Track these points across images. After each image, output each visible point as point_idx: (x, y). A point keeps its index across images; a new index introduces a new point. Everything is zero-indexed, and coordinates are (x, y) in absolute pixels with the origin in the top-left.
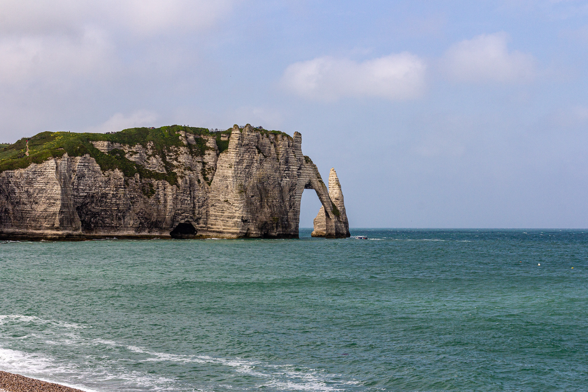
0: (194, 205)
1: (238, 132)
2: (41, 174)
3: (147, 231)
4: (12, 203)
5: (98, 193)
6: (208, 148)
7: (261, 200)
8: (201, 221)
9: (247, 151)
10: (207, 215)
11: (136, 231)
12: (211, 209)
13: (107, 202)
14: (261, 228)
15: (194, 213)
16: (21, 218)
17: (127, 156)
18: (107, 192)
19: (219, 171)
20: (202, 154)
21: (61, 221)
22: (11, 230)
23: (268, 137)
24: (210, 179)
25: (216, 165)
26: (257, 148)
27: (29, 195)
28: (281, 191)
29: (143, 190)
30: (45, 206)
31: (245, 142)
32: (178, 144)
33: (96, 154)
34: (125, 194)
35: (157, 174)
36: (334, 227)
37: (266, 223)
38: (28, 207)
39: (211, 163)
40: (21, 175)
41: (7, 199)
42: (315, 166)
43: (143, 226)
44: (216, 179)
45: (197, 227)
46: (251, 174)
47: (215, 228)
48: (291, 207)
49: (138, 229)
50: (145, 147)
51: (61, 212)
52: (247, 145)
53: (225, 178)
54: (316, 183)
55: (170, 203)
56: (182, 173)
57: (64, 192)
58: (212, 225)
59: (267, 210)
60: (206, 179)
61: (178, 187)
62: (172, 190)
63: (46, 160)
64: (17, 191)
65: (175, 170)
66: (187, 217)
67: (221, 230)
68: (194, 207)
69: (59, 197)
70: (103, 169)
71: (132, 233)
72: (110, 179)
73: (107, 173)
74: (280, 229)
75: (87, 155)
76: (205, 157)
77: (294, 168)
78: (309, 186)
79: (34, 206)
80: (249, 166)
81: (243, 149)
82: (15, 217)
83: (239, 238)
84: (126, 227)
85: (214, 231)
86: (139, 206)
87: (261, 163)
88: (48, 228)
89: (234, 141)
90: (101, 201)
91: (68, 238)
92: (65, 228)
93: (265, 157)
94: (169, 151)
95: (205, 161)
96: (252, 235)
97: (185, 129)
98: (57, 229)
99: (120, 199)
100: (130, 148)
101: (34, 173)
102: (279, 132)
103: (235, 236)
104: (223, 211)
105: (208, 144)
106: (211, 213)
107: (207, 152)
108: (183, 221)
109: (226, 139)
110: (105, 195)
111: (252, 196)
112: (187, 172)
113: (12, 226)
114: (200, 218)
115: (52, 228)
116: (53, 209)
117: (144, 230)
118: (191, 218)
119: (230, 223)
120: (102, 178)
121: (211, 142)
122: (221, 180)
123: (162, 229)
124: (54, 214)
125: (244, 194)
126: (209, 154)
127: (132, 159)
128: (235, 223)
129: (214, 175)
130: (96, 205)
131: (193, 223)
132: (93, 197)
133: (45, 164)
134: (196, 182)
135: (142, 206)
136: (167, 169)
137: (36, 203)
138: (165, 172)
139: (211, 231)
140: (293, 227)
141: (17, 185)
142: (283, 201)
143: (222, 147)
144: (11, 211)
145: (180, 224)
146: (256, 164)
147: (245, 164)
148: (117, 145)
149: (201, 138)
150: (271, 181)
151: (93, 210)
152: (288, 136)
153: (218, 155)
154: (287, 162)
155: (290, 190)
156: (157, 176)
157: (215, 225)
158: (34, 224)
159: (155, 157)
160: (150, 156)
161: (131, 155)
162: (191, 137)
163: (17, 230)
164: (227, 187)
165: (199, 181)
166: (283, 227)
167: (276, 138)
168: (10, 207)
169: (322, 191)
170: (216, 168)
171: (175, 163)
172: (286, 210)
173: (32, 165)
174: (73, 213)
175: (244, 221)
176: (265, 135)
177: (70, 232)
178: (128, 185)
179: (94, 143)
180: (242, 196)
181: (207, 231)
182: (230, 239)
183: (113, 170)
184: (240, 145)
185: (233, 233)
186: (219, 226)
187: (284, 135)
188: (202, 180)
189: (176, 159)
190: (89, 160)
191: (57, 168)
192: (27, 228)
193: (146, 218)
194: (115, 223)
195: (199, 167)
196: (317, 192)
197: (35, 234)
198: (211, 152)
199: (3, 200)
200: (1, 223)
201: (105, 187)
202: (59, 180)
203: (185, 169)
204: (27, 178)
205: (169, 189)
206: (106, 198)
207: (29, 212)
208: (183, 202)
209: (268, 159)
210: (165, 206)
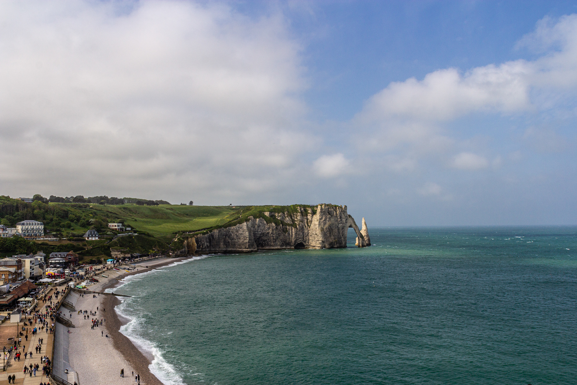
0: (304, 235)
1: (320, 206)
2: (241, 228)
3: (285, 246)
4: (231, 239)
5: (265, 232)
7: (330, 233)
9: (324, 214)
10: (309, 240)
11: (281, 247)
12: (310, 237)
13: (269, 236)
14: (330, 245)
15: (303, 239)
16: (234, 245)
17: (277, 217)
18: (269, 232)
19: (313, 222)
20: (307, 216)
21: (249, 245)
22: (230, 249)
23: (333, 208)
24: (310, 225)
25: (312, 220)
26: (328, 213)
27: (237, 236)
28: (339, 229)
29: (283, 230)
30: (243, 240)
31: (323, 210)
32: (296, 211)
33: (264, 217)
34: (276, 233)
35: (289, 224)
36: (361, 243)
37: (332, 242)
38: (237, 240)
39: (310, 219)
40: (234, 228)
41: (229, 238)
42: (353, 218)
44: (312, 225)
45: (305, 244)
46: (326, 223)
47: (312, 245)
48: (342, 235)
49: (281, 246)
50: (284, 213)
51: (249, 242)
52: (324, 212)
53: (315, 225)
54: (353, 225)
55: (294, 235)
57: (250, 235)
58: (311, 243)
59: (332, 237)
60: (308, 225)
61: (297, 229)
62: (295, 230)
63: (243, 222)
64: (232, 234)
65: (296, 222)
66: (301, 240)
67: (314, 245)
68: (304, 237)
69: (248, 236)
70: (267, 223)
71: (279, 247)
72: (270, 227)
73: (269, 225)
74: (338, 245)
75: (261, 218)
77: (344, 220)
78: (350, 227)
79: (239, 240)
80: (325, 220)
81: (322, 213)
82: (232, 245)
84: (276, 245)
86: (282, 237)
87: (330, 219)
88: (244, 248)
89: (319, 210)
90: (267, 235)
91: (252, 252)
92: (250, 248)
93: (332, 216)
94: (294, 215)
95: (308, 218)
96: (327, 247)
97: (300, 206)
98: (247, 248)
99: (274, 234)
100: (278, 214)
101: (239, 228)
102: (337, 206)
104: (315, 238)
105: (309, 212)
108: (299, 242)
109: (316, 209)
110: (268, 233)
111: (326, 232)
113: (231, 248)
114: (306, 241)
115: (246, 248)
116: (245, 241)
117: (284, 246)
118: (302, 241)
119: (318, 243)
120: (267, 226)
122: (314, 226)
123: (291, 246)
124: (246, 243)
125: (323, 231)
126: (309, 216)
127: (279, 219)
128: (320, 243)
130: (265, 237)
131: (304, 243)
132: (264, 234)
133: (243, 224)
134: (304, 227)
135: (283, 237)
136: (292, 222)
137: (240, 239)
139: (310, 246)
140: (344, 244)
141: (233, 232)
142: (339, 233)
143: (314, 213)
144: (230, 242)
145: (298, 243)
146: (328, 219)
147: (323, 219)
148: (273, 213)
149: (306, 209)
150: (334, 226)
151: (264, 239)
152: (341, 207)
153: (313, 216)
154: (341, 218)
155: (342, 229)
156: (289, 225)
158: (239, 247)
159: (288, 217)
160: (286, 217)
162: (302, 209)
163: (233, 249)
164: (316, 229)
165: (305, 226)
166: (339, 244)
167: (336, 208)
168: (230, 241)
169: (356, 229)
172: (340, 237)
173: (238, 225)
174: (253, 242)
175: (323, 242)
176: (331, 207)
177: (252, 249)
178: (277, 229)
179: (264, 213)
183: (271, 223)
185: (319, 247)
187: (339, 207)
189: (296, 218)
190: (262, 220)
191: (247, 225)
192: (236, 248)
193: (284, 241)
194: (272, 244)
195: (306, 221)
196: (354, 229)
197: (239, 250)
198: (310, 215)
199: (227, 238)
200: (226, 247)
201: (268, 230)
202: (248, 230)
203: (300, 222)
204: (236, 229)
205: (293, 230)
206: (269, 234)
207: (237, 242)
208: (299, 235)
209: (333, 217)
210: (292, 237)
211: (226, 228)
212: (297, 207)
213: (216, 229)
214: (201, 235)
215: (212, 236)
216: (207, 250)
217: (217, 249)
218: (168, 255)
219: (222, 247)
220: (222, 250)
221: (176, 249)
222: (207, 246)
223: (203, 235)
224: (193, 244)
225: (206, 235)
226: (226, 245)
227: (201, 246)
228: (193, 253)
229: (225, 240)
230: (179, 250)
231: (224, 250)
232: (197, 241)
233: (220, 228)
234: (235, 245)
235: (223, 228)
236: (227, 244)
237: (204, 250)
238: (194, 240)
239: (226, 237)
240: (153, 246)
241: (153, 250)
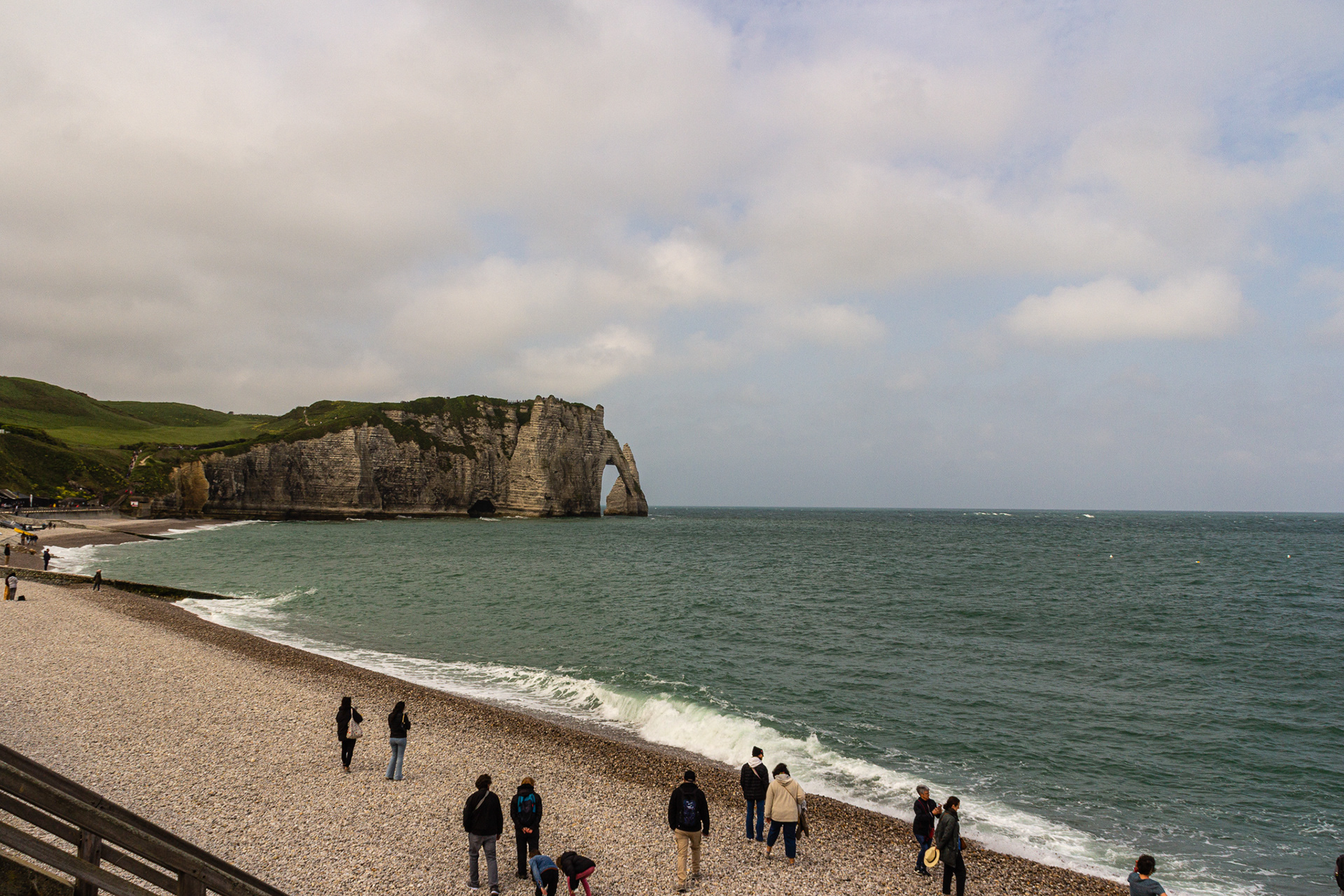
0: (494, 480)
1: (541, 403)
2: (338, 444)
3: (443, 508)
4: (305, 478)
5: (391, 467)
6: (508, 421)
7: (565, 476)
8: (500, 498)
9: (550, 424)
10: (507, 492)
11: (432, 509)
12: (512, 485)
13: (401, 477)
14: (564, 506)
15: (493, 490)
16: (314, 495)
17: (422, 427)
18: (402, 466)
19: (520, 445)
20: (502, 426)
21: (360, 497)
22: (303, 507)
23: (571, 409)
24: (510, 453)
25: (516, 438)
26: (561, 421)
27: (325, 469)
28: (584, 467)
29: (440, 464)
30: (342, 481)
31: (549, 414)
32: (477, 415)
33: (389, 424)
34: (421, 468)
35: (454, 447)
36: (636, 505)
37: (570, 500)
38: (322, 482)
39: (511, 436)
40: (316, 445)
41: (299, 473)
42: (616, 441)
43: (440, 504)
44: (516, 453)
45: (496, 504)
46: (554, 448)
47: (515, 505)
48: (593, 484)
49: (434, 506)
50: (441, 418)
51: (360, 487)
52: (551, 417)
53: (527, 452)
54: (617, 459)
55: (468, 478)
56: (481, 446)
57: (364, 465)
58: (512, 502)
59: (570, 487)
60: (506, 453)
61: (477, 461)
62: (471, 464)
63: (344, 429)
64: (310, 463)
65: (473, 444)
66: (486, 494)
67: (522, 507)
68: (493, 483)
69: (358, 470)
70: (398, 441)
71: (428, 510)
72: (405, 452)
73: (401, 445)
74: (583, 507)
75: (380, 426)
76: (504, 429)
77: (597, 443)
78: (610, 462)
79: (330, 481)
80: (552, 440)
81: (546, 422)
82: (308, 493)
83: (542, 516)
84: (422, 505)
85: (514, 509)
86: (436, 481)
87: (564, 437)
88: (345, 506)
89: (537, 413)
90: (395, 476)
91: (369, 516)
92: (364, 506)
93: (569, 430)
94: (467, 423)
95: (504, 434)
96: (555, 514)
97: (484, 399)
98: (356, 506)
99: (415, 473)
100: (425, 418)
101: (330, 443)
102: (582, 405)
103: (537, 514)
104: (524, 488)
105: (507, 416)
106: (511, 489)
107: (506, 425)
108: (481, 498)
109: (526, 411)
110: (399, 470)
111: (556, 472)
112: (486, 446)
113: (304, 502)
114: (499, 495)
115: (350, 504)
116: (350, 484)
117: (441, 508)
118: (490, 494)
119: (533, 500)
120: (396, 450)
121: (511, 414)
122: (522, 455)
123: (459, 507)
124: (353, 489)
125: (547, 469)
126: (509, 427)
127: (428, 430)
128: (539, 501)
129: (514, 449)
130: (390, 480)
131: (492, 500)
132: (386, 471)
133: (343, 433)
134: (496, 456)
135: (439, 482)
136: (464, 442)
137: (332, 477)
138: (463, 445)
139: (511, 509)
140: (596, 506)
141: (311, 457)
142: (587, 478)
143: (523, 420)
144: (303, 486)
145: (479, 501)
146: (559, 438)
147: (548, 438)
148: (411, 415)
149: (500, 410)
150: (574, 456)
151: (386, 485)
152: (591, 409)
153: (518, 428)
154: (590, 436)
155: (593, 466)
156: (455, 450)
157: (515, 502)
158: (328, 500)
159: (452, 429)
160: (447, 428)
161: (427, 426)
162: (490, 408)
163: (310, 508)
164: (529, 462)
165: (498, 455)
166: (586, 505)
167: (579, 411)
168: (302, 482)
169: (624, 468)
170: (517, 442)
171: (473, 435)
172: (588, 487)
173: (328, 435)
174: (373, 488)
175: (548, 498)
176: (568, 407)
177: (370, 510)
178: (424, 458)
179: (386, 412)
180: (545, 471)
181: (507, 508)
182: (532, 518)
183: (408, 443)
184: (543, 417)
185: (535, 511)
186: (521, 504)
187: (587, 408)
188: (502, 454)
189: (474, 432)
190: (382, 431)
191: (356, 438)
192: (321, 504)
193: (443, 495)
194: (409, 500)
195: (499, 440)
196: (619, 468)
197: (331, 512)
198: (512, 425)
199: (295, 473)
200: (292, 499)
201: (399, 461)
202: (359, 451)
203: (484, 443)
204: (323, 449)
205: (467, 464)
206: (400, 472)
207: (323, 487)
208: (481, 477)
209: (571, 433)
210: (463, 482)
211: (292, 442)
212: (477, 401)
213: (263, 443)
214: (222, 456)
215: (249, 463)
216: (239, 504)
217: (265, 506)
218: (125, 508)
219: (281, 499)
220: (278, 509)
221: (153, 490)
222: (238, 491)
223: (226, 455)
224: (196, 482)
225: (236, 459)
226: (291, 494)
227: (220, 492)
228: (196, 512)
229: (288, 480)
230: (160, 495)
231: (284, 510)
232: (209, 475)
233: (274, 442)
234: (316, 494)
235: (282, 442)
236: (293, 491)
237: (229, 503)
238: (200, 469)
239: (290, 469)
240: (69, 476)
241: (69, 488)
